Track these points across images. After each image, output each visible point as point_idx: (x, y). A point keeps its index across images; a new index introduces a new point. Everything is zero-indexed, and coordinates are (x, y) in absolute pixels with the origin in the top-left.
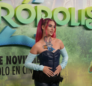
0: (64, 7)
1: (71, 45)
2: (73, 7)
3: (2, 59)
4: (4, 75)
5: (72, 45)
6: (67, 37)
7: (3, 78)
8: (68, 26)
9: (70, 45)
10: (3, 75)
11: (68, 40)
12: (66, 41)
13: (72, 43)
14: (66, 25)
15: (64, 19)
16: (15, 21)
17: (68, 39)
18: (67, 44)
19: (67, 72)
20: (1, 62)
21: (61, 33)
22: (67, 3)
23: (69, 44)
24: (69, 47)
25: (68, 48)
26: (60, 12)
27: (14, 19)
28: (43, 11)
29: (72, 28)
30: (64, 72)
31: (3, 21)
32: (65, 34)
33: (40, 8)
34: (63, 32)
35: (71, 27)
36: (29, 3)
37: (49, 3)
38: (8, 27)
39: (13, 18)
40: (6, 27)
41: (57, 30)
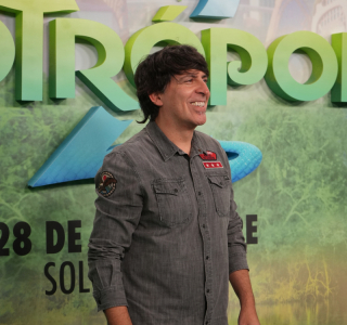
0: (314, 31)
1: (341, 178)
3: (77, 230)
4: (88, 291)
5: (345, 177)
6: (325, 144)
7: (82, 302)
8: (329, 106)
9: (336, 175)
10: (82, 290)
11: (331, 158)
12: (324, 160)
13: (344, 168)
14: (321, 99)
15: (313, 78)
16: (128, 89)
17: (330, 154)
18: (325, 173)
19: (325, 281)
20: (77, 242)
21: (302, 130)
22: (324, 15)
23: (332, 172)
24: (335, 183)
25: (328, 187)
26: (300, 51)
27: (122, 78)
28: (232, 49)
30: (316, 280)
31: (80, 89)
32: (319, 135)
33: (221, 36)
34: (311, 127)
35: (341, 109)
36: (180, 18)
37: (255, 16)
38: (101, 110)
39: (118, 76)
40: (93, 110)
41: (286, 121)
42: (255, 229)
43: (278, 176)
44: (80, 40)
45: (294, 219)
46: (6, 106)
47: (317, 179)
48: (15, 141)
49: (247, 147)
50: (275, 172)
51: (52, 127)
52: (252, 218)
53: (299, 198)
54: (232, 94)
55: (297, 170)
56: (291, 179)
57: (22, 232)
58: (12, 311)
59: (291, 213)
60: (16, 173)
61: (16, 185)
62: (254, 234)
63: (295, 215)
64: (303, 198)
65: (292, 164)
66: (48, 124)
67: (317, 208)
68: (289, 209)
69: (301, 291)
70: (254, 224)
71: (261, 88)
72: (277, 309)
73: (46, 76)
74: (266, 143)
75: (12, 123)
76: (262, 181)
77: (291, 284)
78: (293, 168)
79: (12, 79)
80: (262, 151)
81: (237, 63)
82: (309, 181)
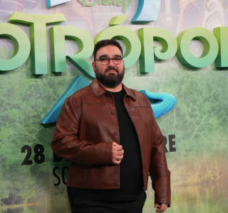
0: (203, 26)
1: (223, 111)
2: (223, 25)
5: (226, 110)
6: (213, 92)
8: (214, 70)
9: (220, 110)
11: (217, 100)
12: (213, 101)
13: (225, 105)
14: (210, 66)
15: (205, 54)
17: (216, 98)
18: (213, 109)
19: (216, 172)
21: (199, 84)
22: (209, 17)
23: (218, 108)
24: (220, 114)
26: (196, 39)
28: (156, 39)
29: (225, 71)
30: (211, 171)
32: (209, 86)
33: (149, 32)
34: (204, 82)
35: (222, 71)
36: (125, 23)
37: (169, 19)
39: (91, 58)
41: (190, 80)
42: (174, 143)
43: (186, 112)
44: (68, 38)
45: (197, 136)
46: (27, 78)
47: (209, 112)
48: (32, 98)
49: (168, 96)
50: (185, 109)
51: (54, 89)
52: (172, 137)
53: (199, 124)
54: (158, 65)
55: (197, 108)
56: (194, 113)
57: (39, 150)
58: (35, 196)
59: (195, 133)
60: (34, 116)
61: (34, 123)
62: (174, 146)
63: (197, 134)
64: (201, 124)
65: (194, 104)
66: (51, 87)
67: (210, 130)
68: (193, 130)
69: (203, 178)
70: (173, 140)
71: (174, 61)
72: (189, 189)
73: (49, 60)
74: (178, 93)
75: (30, 87)
76: (177, 115)
77: (197, 174)
78: (195, 107)
79: (29, 62)
80: (177, 98)
81: (159, 47)
82: (205, 114)
